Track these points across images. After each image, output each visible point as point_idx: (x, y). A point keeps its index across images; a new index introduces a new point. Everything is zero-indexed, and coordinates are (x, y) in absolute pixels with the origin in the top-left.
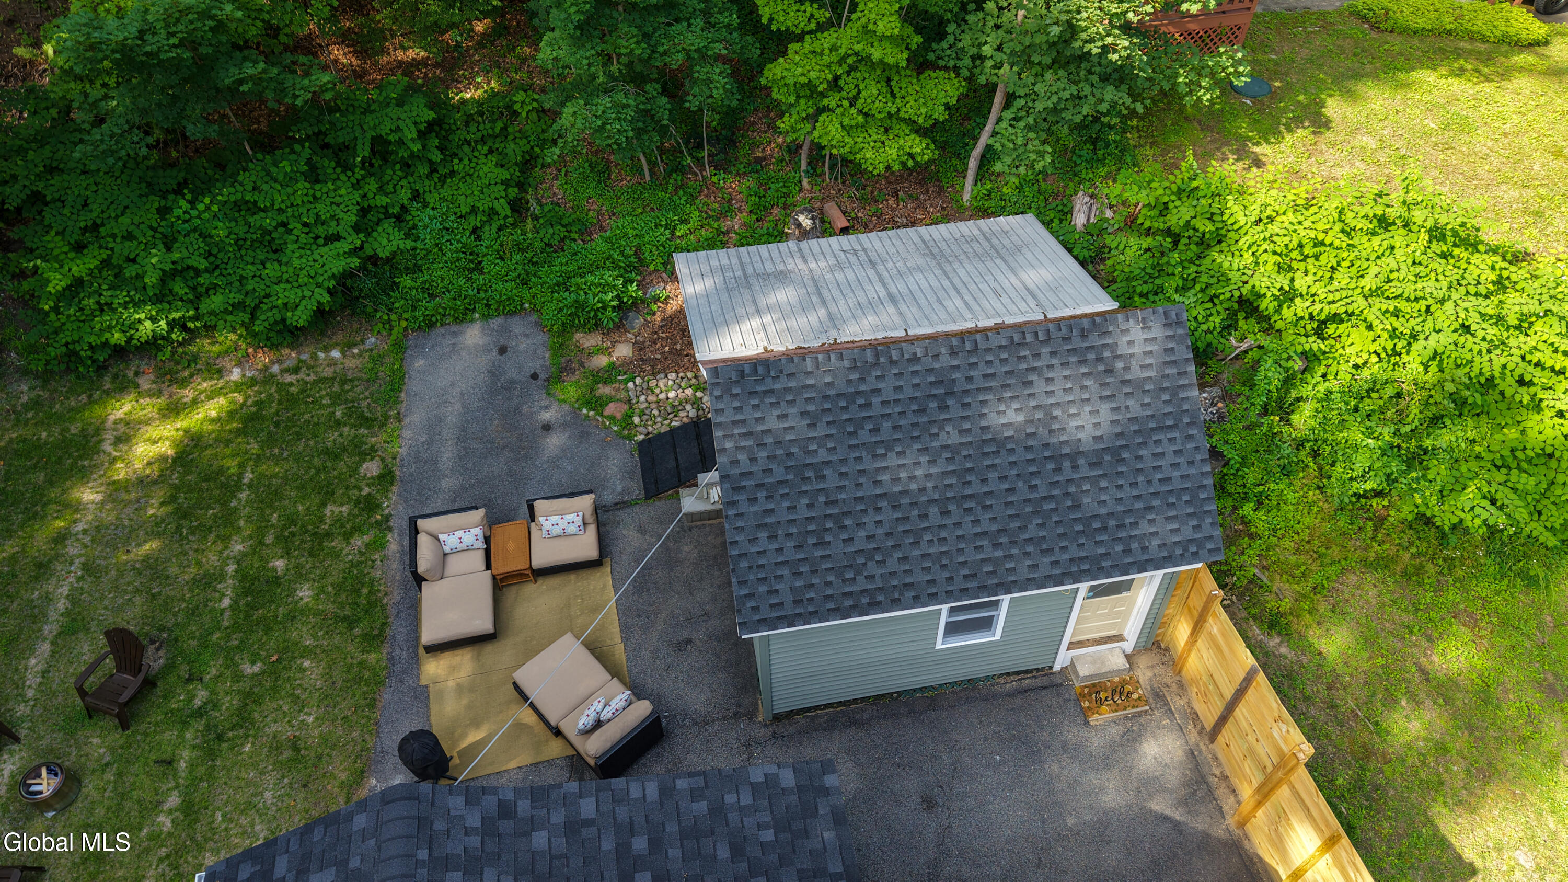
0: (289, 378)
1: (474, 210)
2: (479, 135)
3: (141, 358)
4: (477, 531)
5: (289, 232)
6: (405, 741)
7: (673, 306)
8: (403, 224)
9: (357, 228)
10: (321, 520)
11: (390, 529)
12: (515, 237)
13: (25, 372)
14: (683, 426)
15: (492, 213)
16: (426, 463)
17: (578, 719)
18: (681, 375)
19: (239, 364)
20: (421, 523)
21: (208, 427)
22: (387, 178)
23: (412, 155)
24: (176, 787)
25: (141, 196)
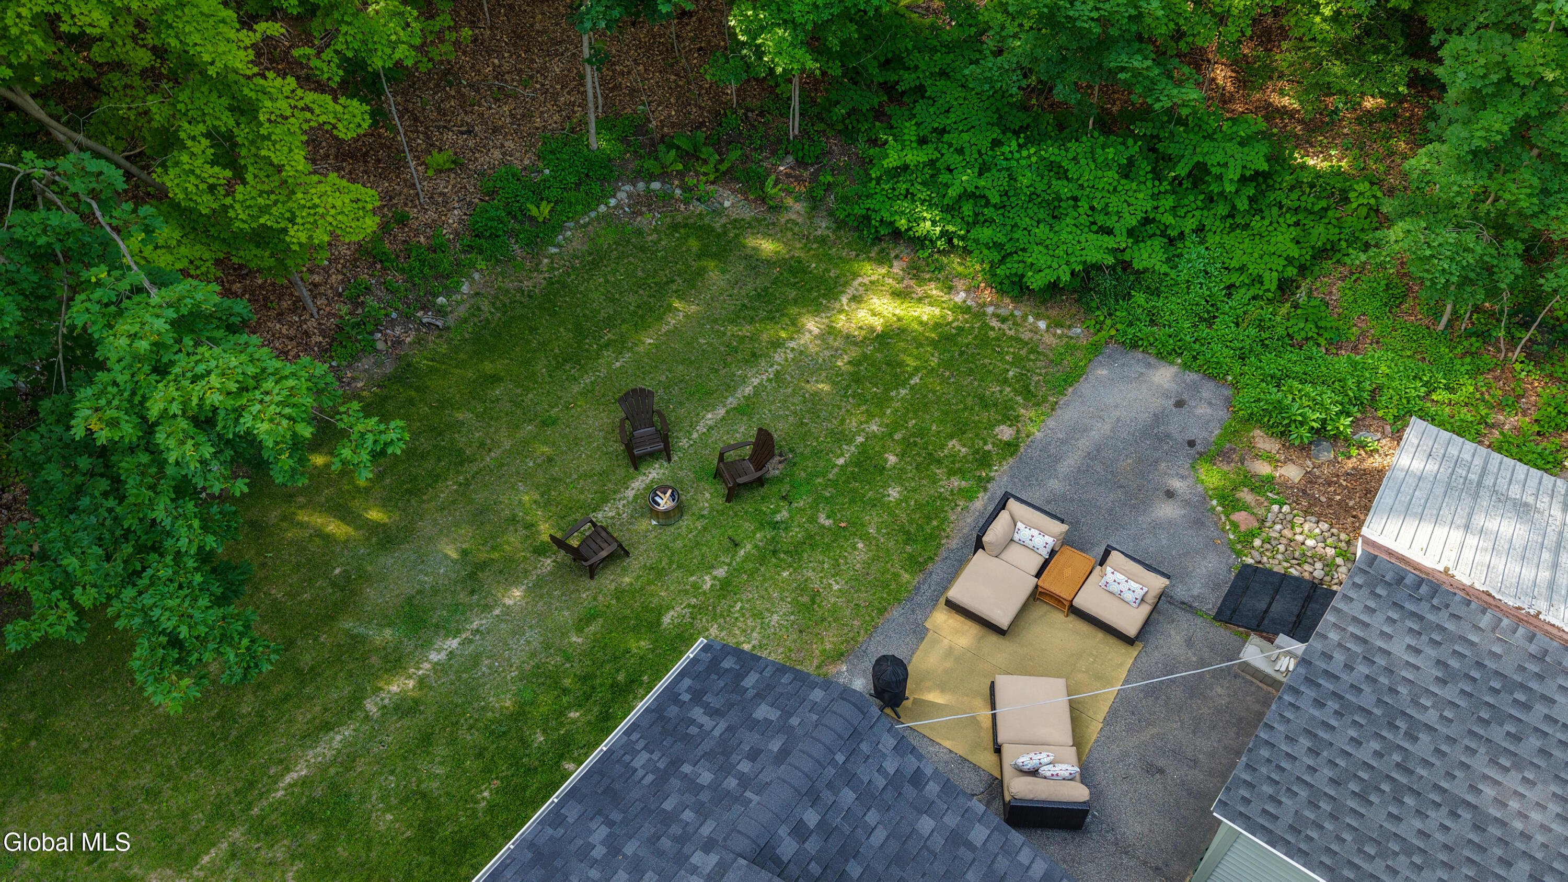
0: (994, 323)
1: (1242, 269)
2: (1297, 204)
3: (907, 247)
4: (1050, 540)
5: (1075, 207)
6: (884, 658)
7: (1375, 462)
8: (1172, 248)
9: (1130, 233)
10: (942, 447)
11: (985, 489)
12: (1263, 313)
13: (831, 214)
14: (1299, 580)
15: (1258, 280)
16: (1049, 456)
17: (1022, 754)
18: (1334, 531)
19: (968, 291)
20: (1012, 503)
21: (915, 326)
22: (1186, 202)
23: (1222, 194)
24: (729, 565)
25: (988, 123)
